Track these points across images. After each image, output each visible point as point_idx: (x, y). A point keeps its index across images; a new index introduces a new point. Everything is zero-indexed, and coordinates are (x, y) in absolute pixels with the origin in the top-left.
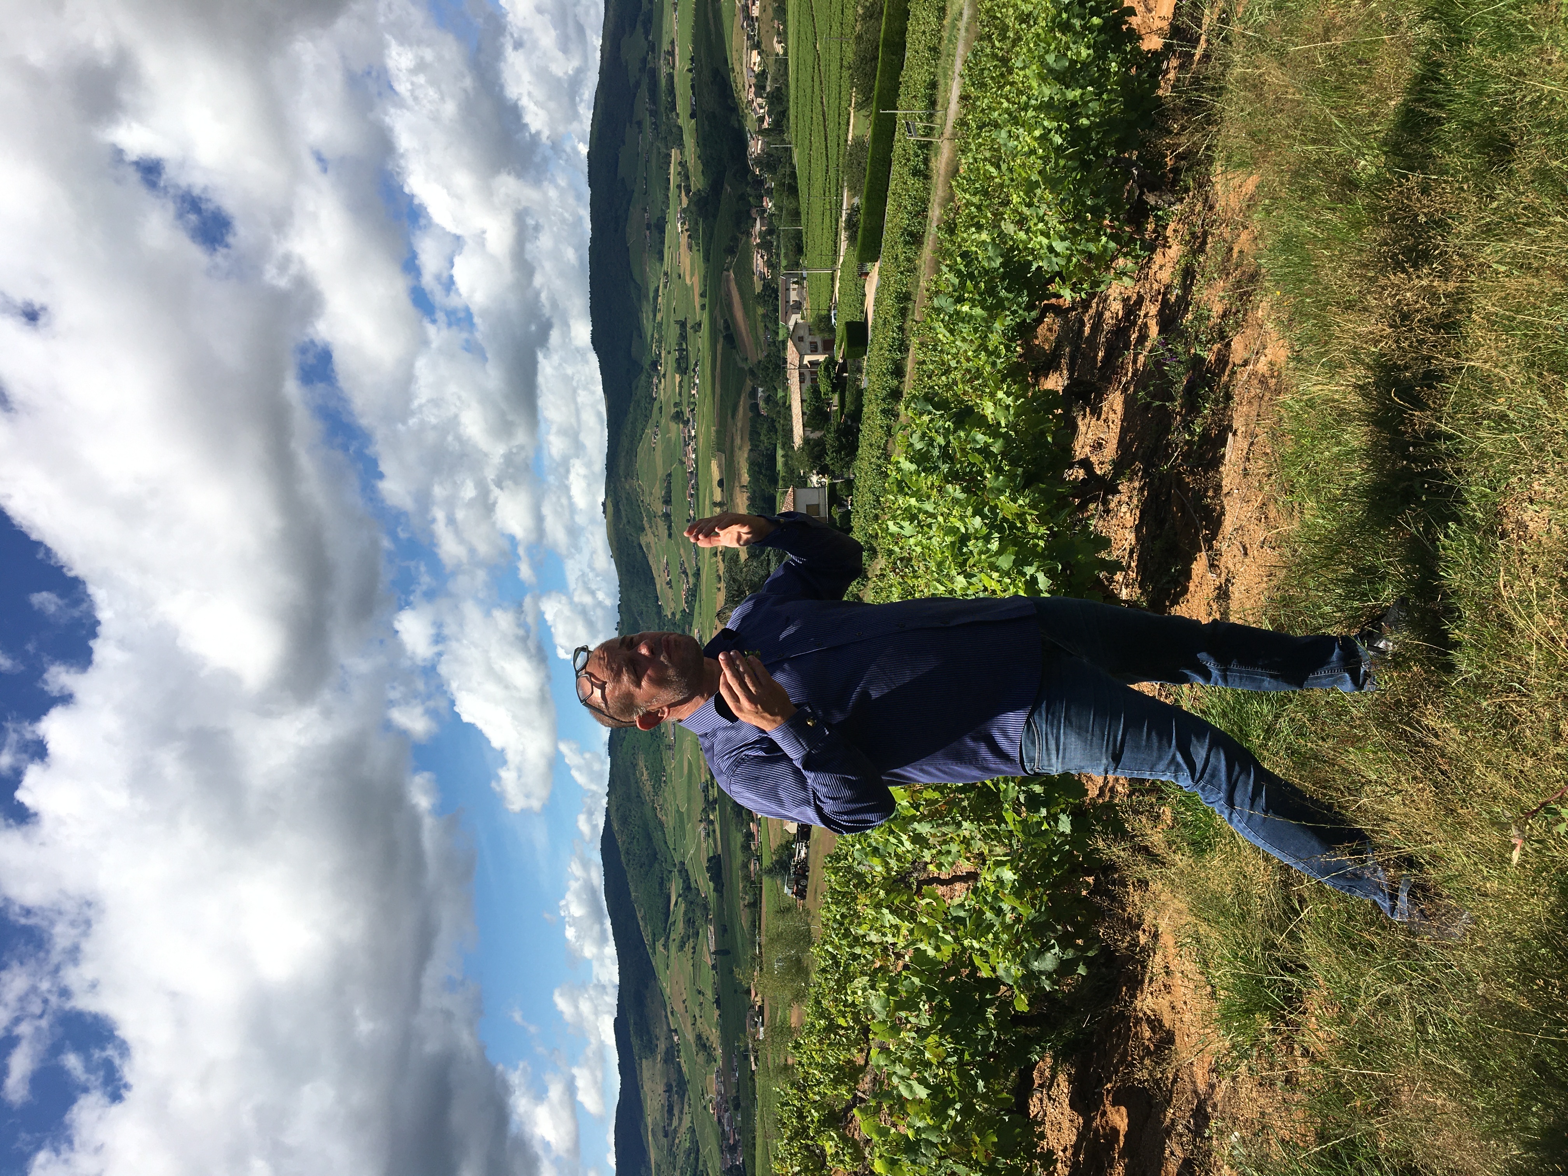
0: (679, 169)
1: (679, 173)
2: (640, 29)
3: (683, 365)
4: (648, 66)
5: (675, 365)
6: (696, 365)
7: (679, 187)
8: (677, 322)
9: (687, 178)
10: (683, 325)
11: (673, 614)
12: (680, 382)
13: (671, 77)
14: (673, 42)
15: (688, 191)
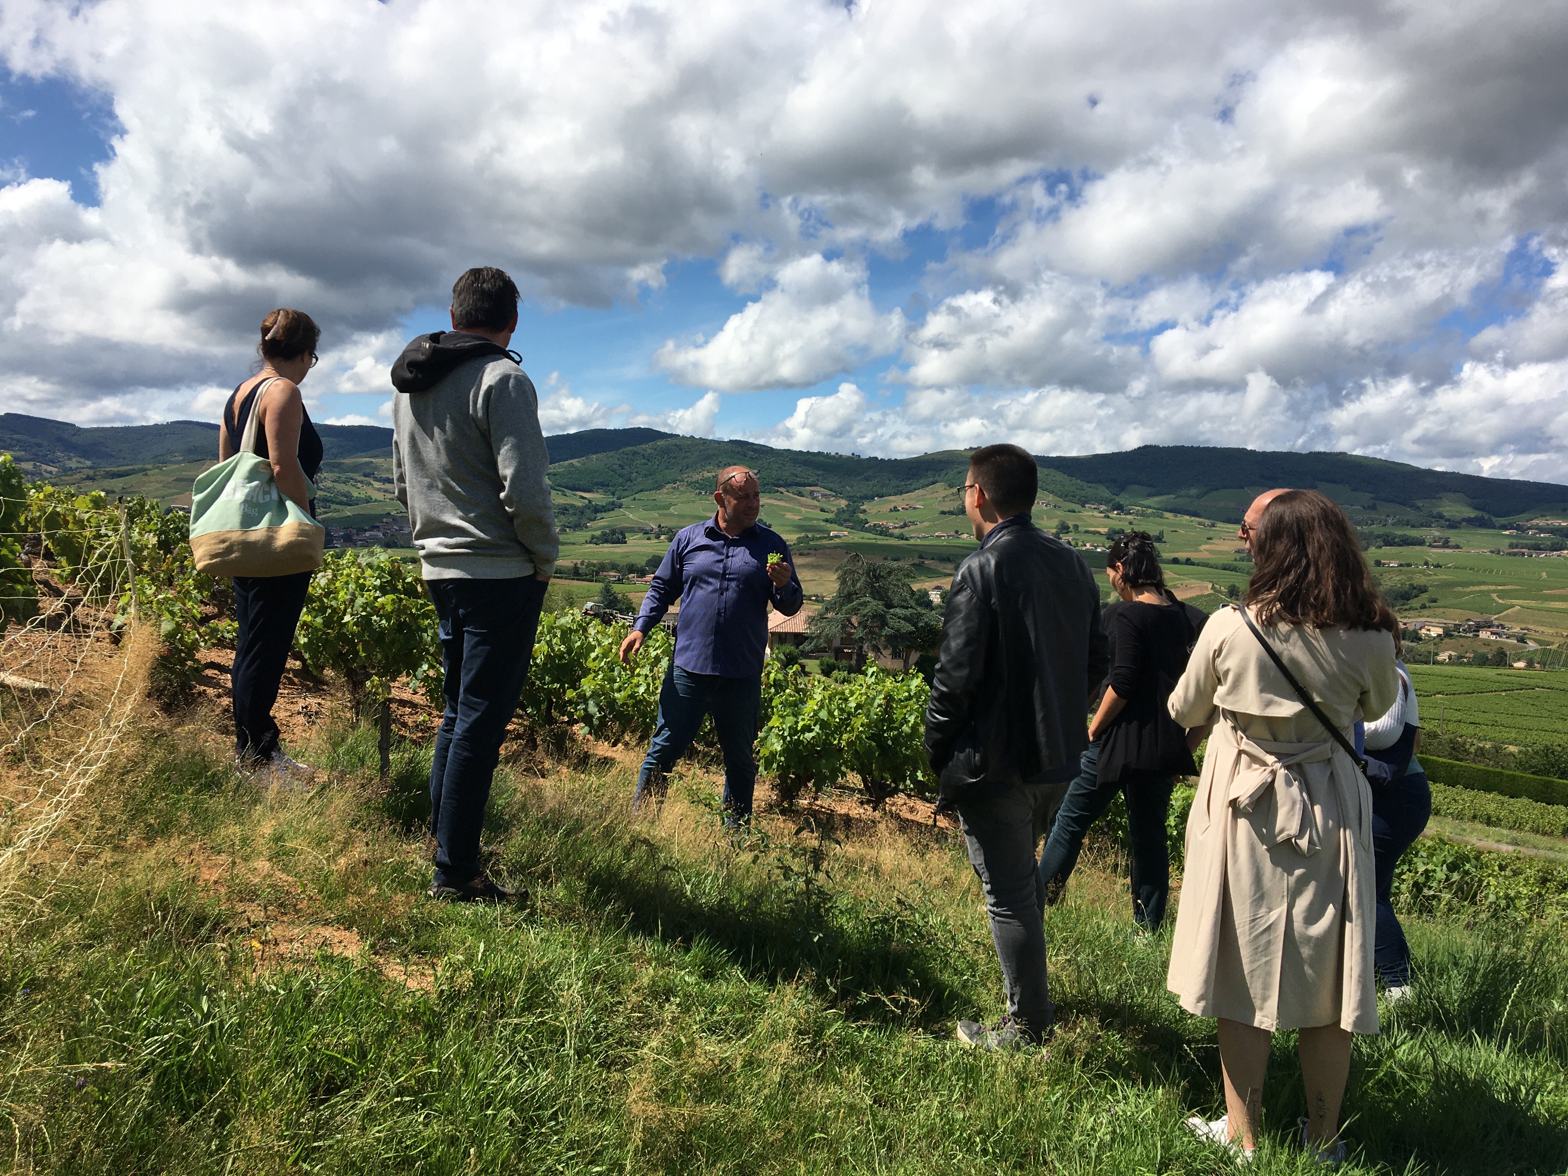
4: (1433, 519)
5: (1117, 528)
8: (1162, 533)
11: (864, 511)
12: (1099, 533)
13: (1420, 542)
14: (1457, 547)
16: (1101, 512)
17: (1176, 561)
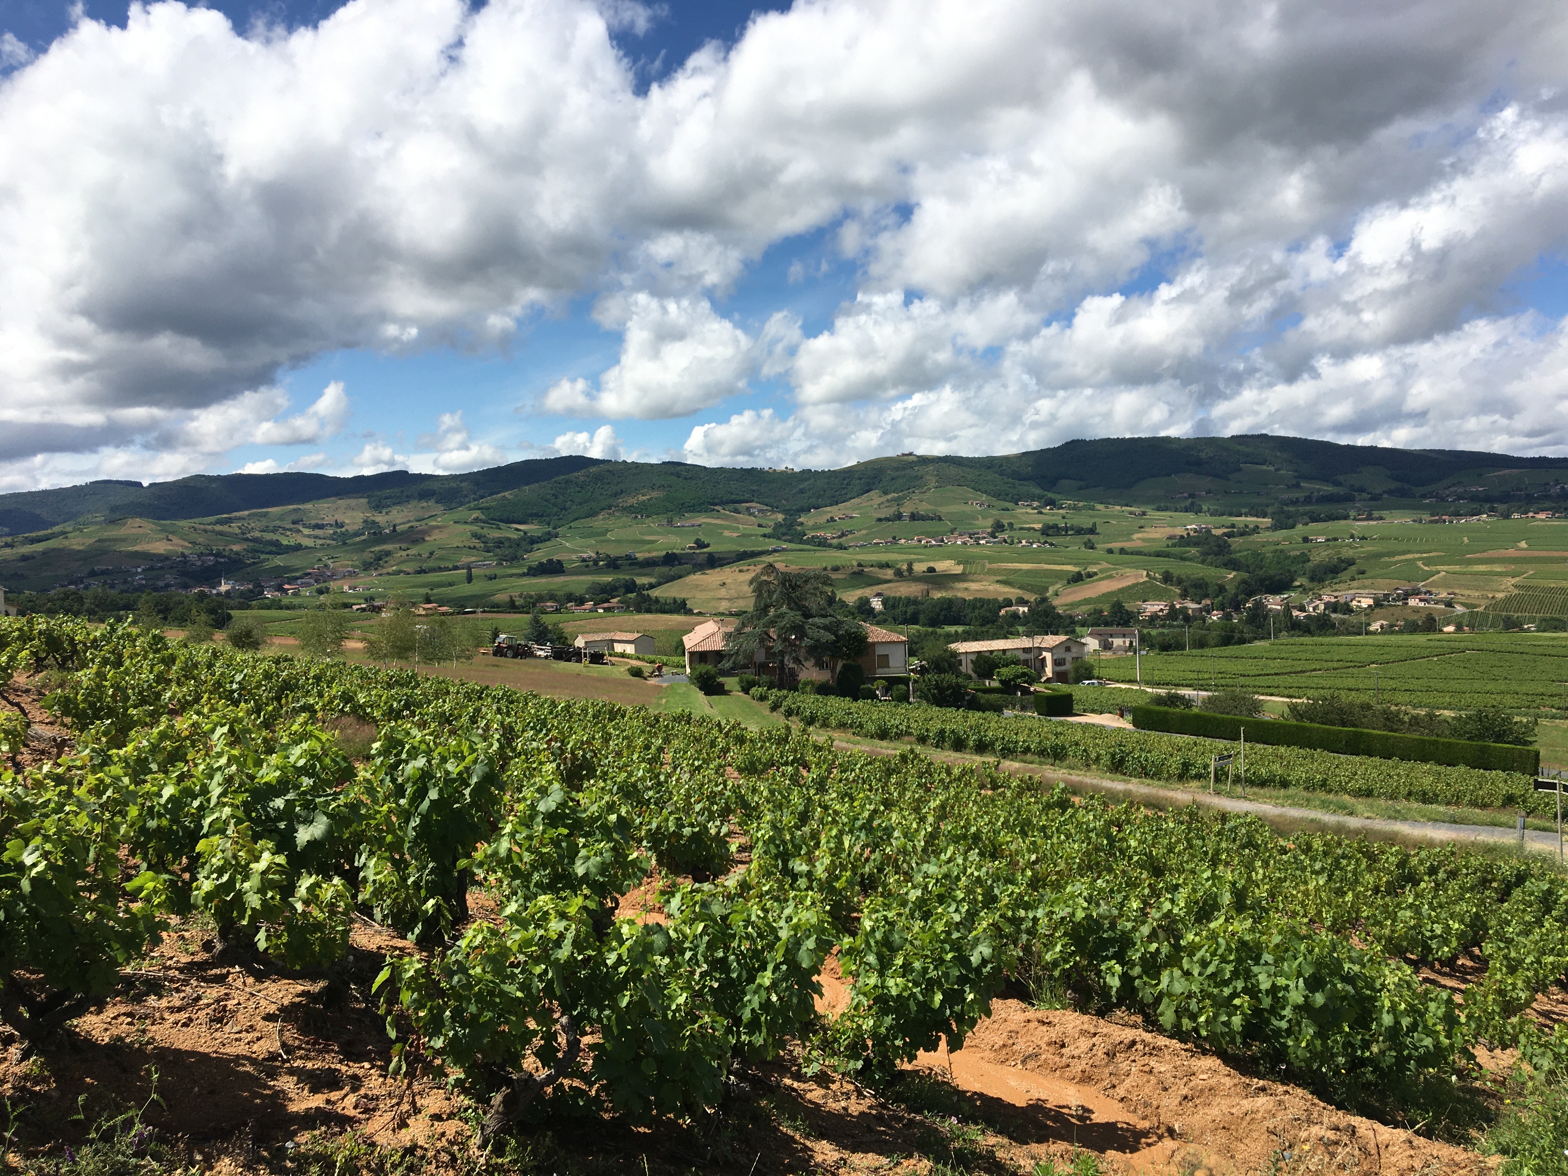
0: (1251, 526)
1: (1247, 526)
2: (1393, 485)
3: (1050, 532)
4: (1356, 494)
5: (1051, 523)
6: (1051, 544)
7: (1233, 526)
8: (1094, 524)
9: (1242, 534)
10: (1092, 531)
11: (802, 524)
12: (1033, 529)
13: (1346, 517)
14: (1381, 518)
15: (1230, 535)
16: (1034, 509)
17: (1110, 551)
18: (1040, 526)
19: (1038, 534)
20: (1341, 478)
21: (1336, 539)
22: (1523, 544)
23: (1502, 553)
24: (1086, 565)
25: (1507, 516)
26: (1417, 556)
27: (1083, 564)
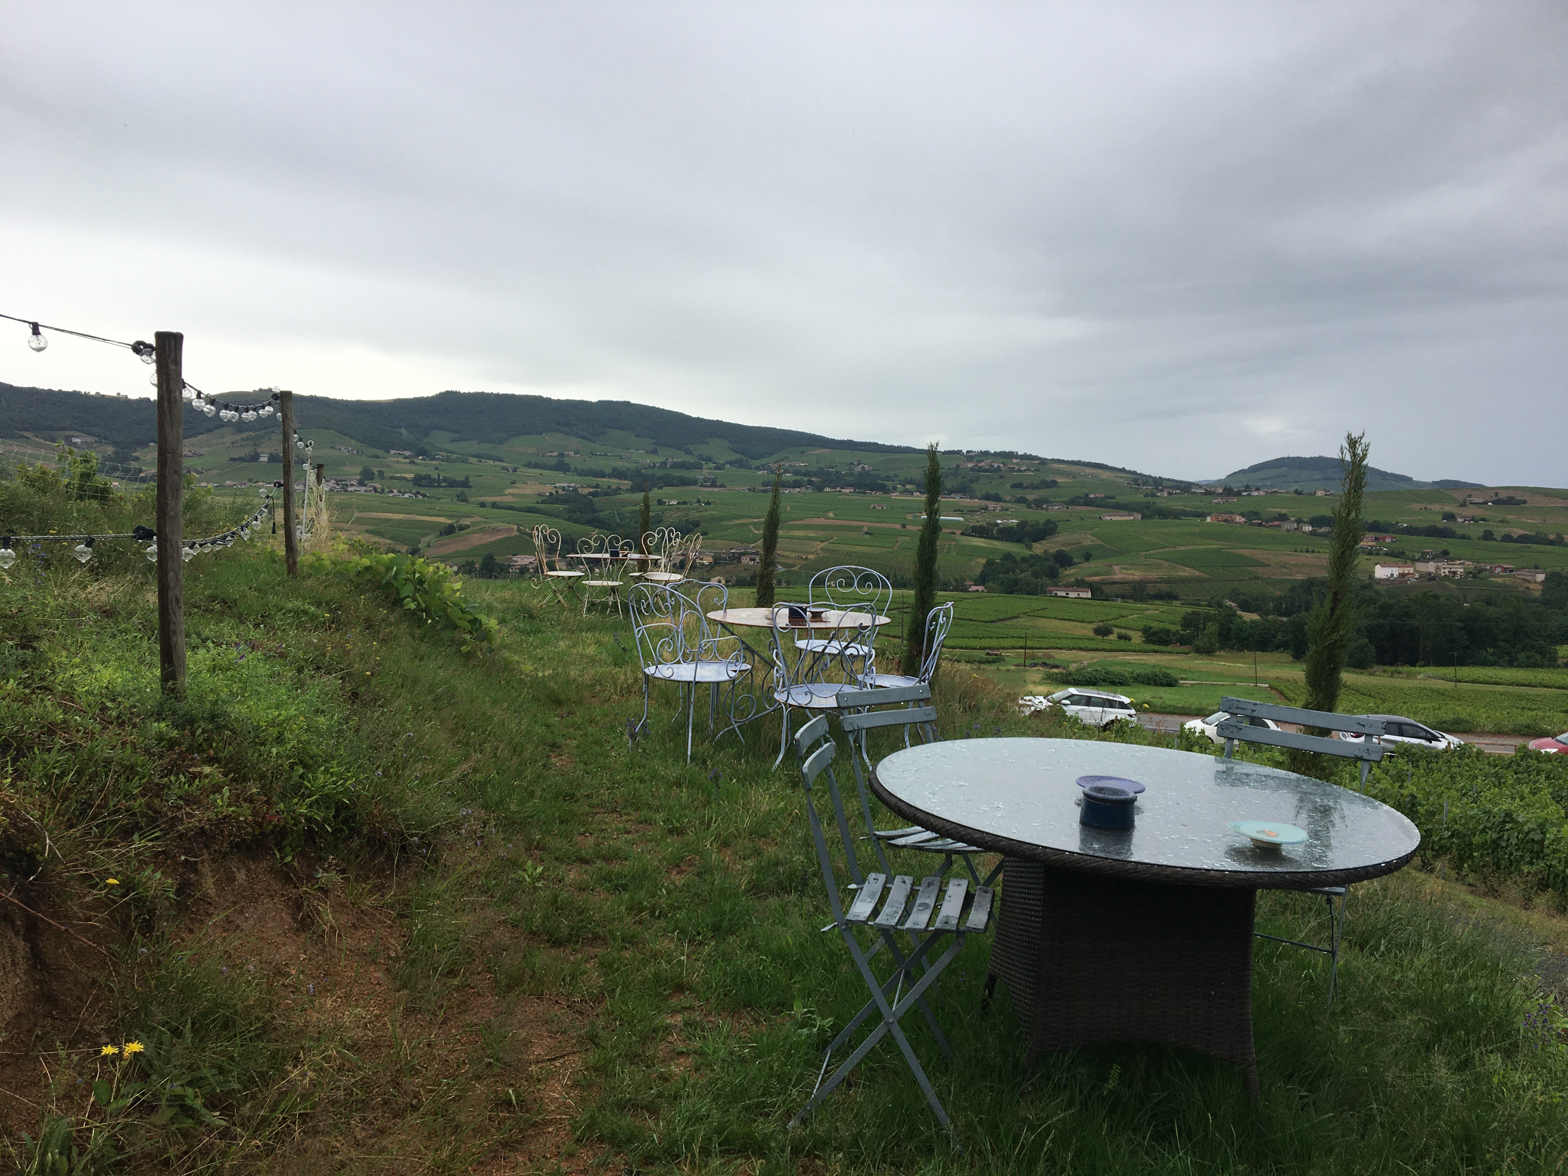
16: (406, 458)
17: (482, 505)
18: (412, 476)
19: (411, 484)
20: (691, 448)
21: (685, 503)
22: (831, 515)
23: (816, 521)
24: (459, 517)
25: (820, 489)
26: (751, 520)
27: (457, 516)
